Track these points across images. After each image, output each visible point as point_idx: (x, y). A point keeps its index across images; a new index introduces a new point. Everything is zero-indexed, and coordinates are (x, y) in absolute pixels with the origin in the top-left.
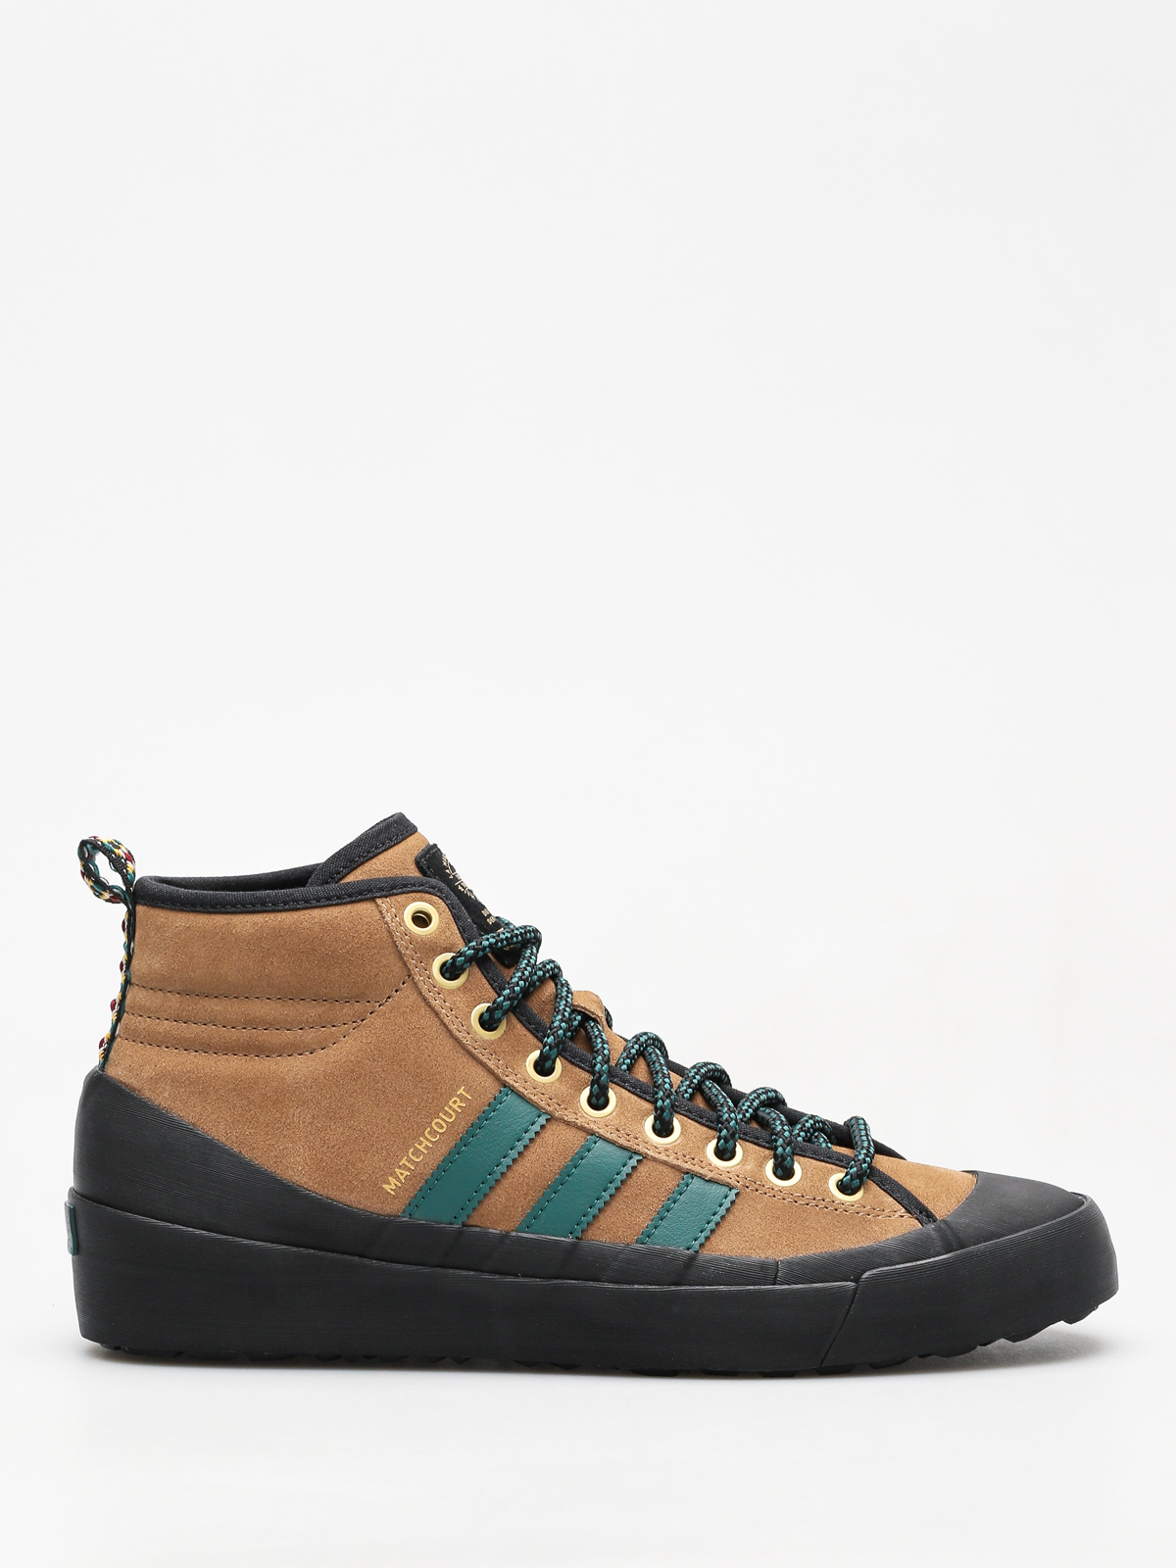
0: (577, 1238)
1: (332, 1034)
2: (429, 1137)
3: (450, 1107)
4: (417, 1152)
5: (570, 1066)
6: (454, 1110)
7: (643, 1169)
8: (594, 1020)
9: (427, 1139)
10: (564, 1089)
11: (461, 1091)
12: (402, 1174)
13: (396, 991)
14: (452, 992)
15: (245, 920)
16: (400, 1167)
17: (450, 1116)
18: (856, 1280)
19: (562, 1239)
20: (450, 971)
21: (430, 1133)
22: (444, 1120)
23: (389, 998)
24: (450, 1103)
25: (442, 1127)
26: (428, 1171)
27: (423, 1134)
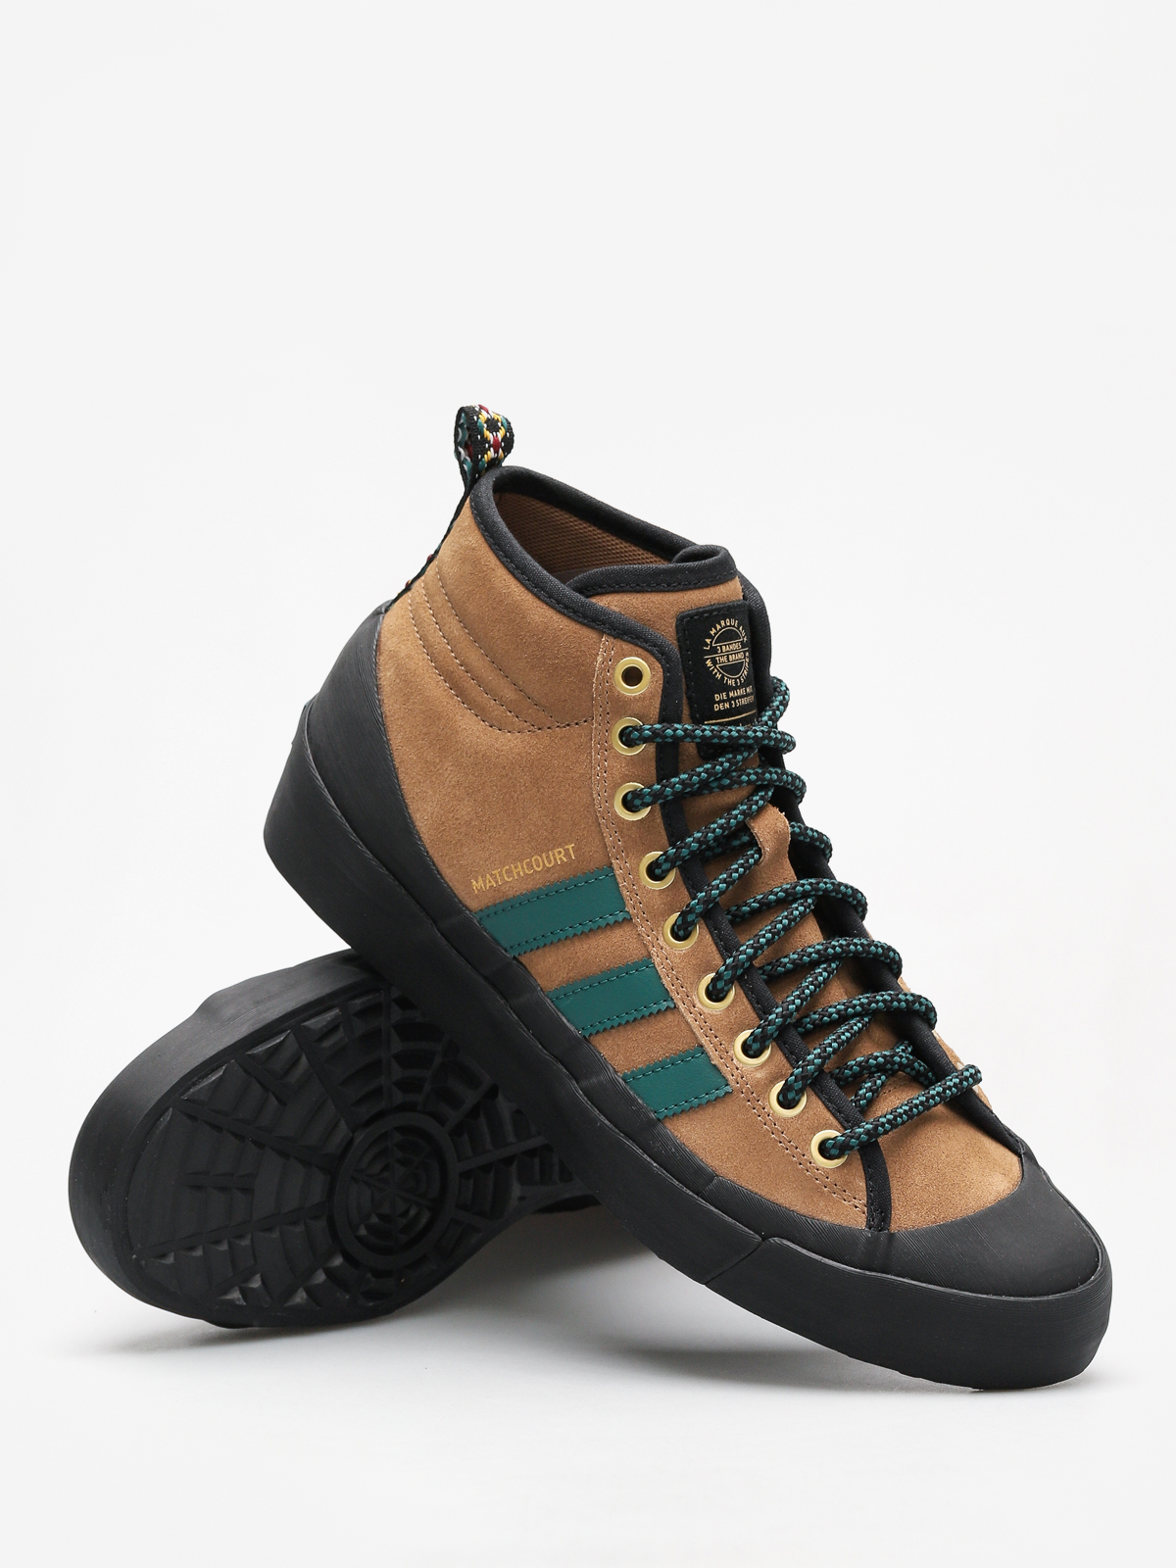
0: (584, 1037)
1: (513, 723)
2: (525, 867)
3: (554, 855)
4: (509, 872)
5: (681, 882)
6: (555, 859)
7: (670, 1017)
8: (759, 851)
9: (522, 868)
10: (658, 902)
11: (570, 847)
12: (490, 882)
13: (577, 724)
14: (618, 756)
15: (505, 577)
16: (491, 875)
17: (550, 862)
18: (764, 1239)
19: (572, 1029)
20: (628, 737)
21: (528, 864)
22: (543, 861)
23: (568, 725)
24: (556, 851)
25: (538, 866)
26: (510, 894)
27: (522, 861)
